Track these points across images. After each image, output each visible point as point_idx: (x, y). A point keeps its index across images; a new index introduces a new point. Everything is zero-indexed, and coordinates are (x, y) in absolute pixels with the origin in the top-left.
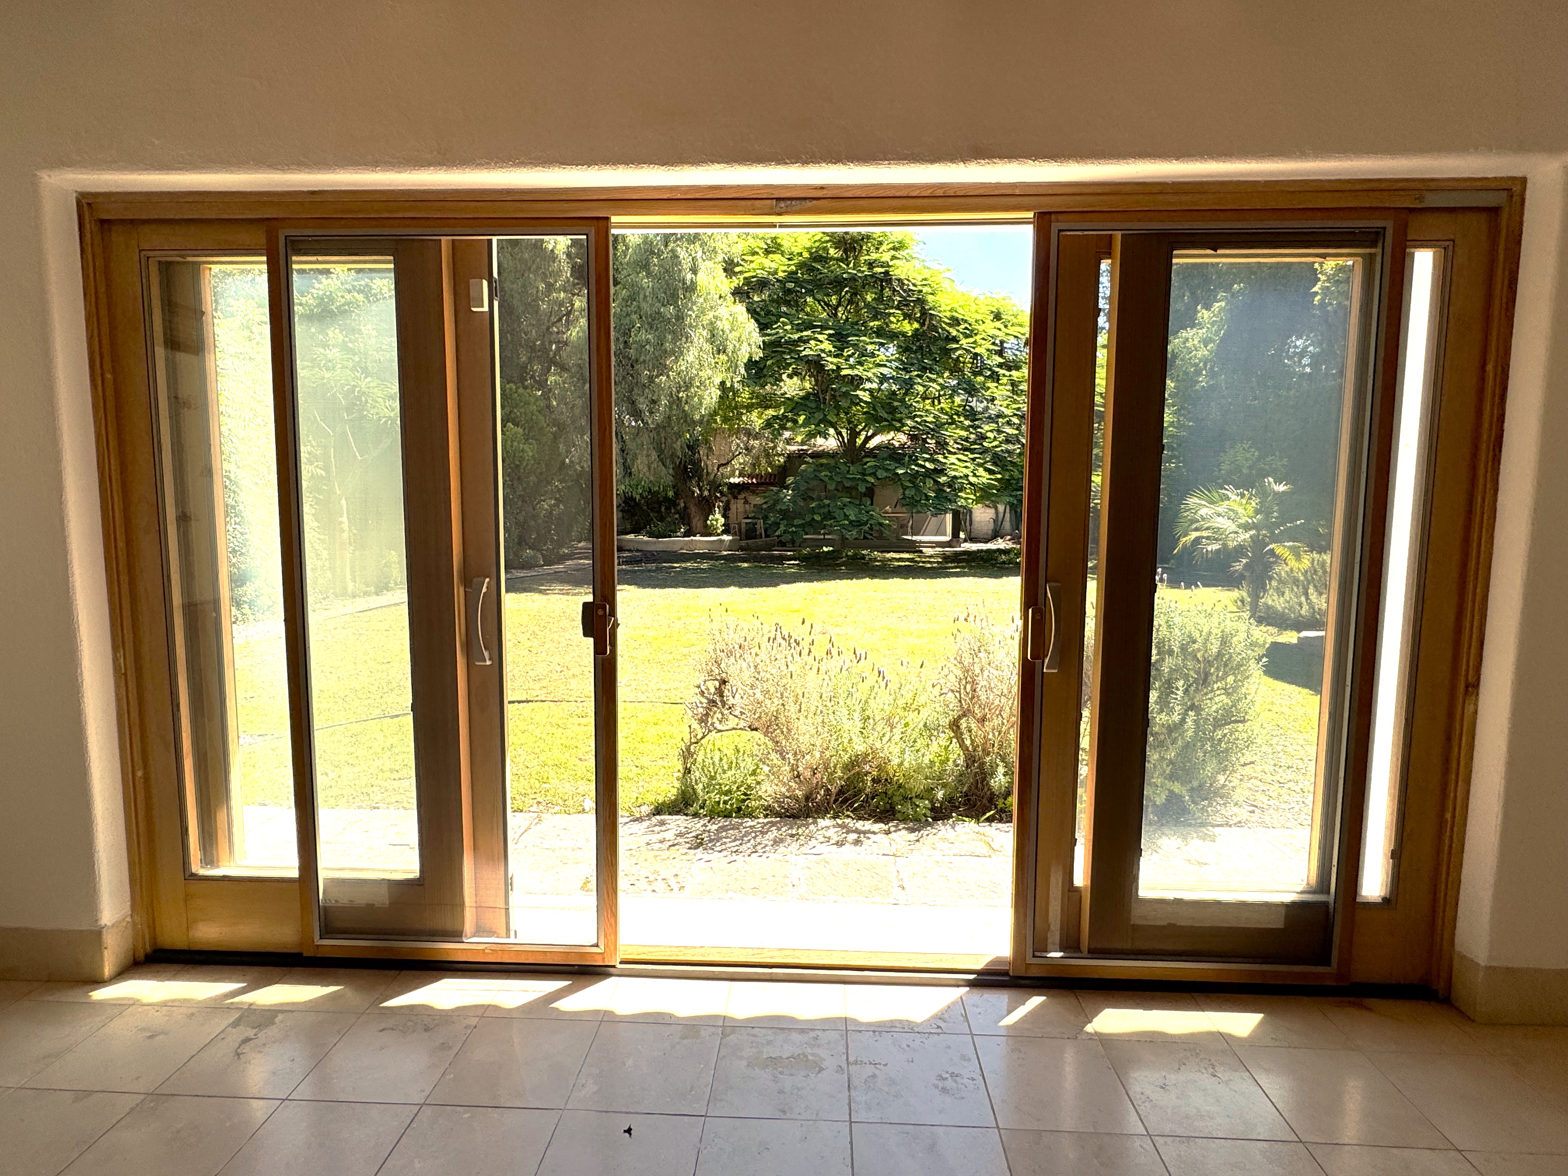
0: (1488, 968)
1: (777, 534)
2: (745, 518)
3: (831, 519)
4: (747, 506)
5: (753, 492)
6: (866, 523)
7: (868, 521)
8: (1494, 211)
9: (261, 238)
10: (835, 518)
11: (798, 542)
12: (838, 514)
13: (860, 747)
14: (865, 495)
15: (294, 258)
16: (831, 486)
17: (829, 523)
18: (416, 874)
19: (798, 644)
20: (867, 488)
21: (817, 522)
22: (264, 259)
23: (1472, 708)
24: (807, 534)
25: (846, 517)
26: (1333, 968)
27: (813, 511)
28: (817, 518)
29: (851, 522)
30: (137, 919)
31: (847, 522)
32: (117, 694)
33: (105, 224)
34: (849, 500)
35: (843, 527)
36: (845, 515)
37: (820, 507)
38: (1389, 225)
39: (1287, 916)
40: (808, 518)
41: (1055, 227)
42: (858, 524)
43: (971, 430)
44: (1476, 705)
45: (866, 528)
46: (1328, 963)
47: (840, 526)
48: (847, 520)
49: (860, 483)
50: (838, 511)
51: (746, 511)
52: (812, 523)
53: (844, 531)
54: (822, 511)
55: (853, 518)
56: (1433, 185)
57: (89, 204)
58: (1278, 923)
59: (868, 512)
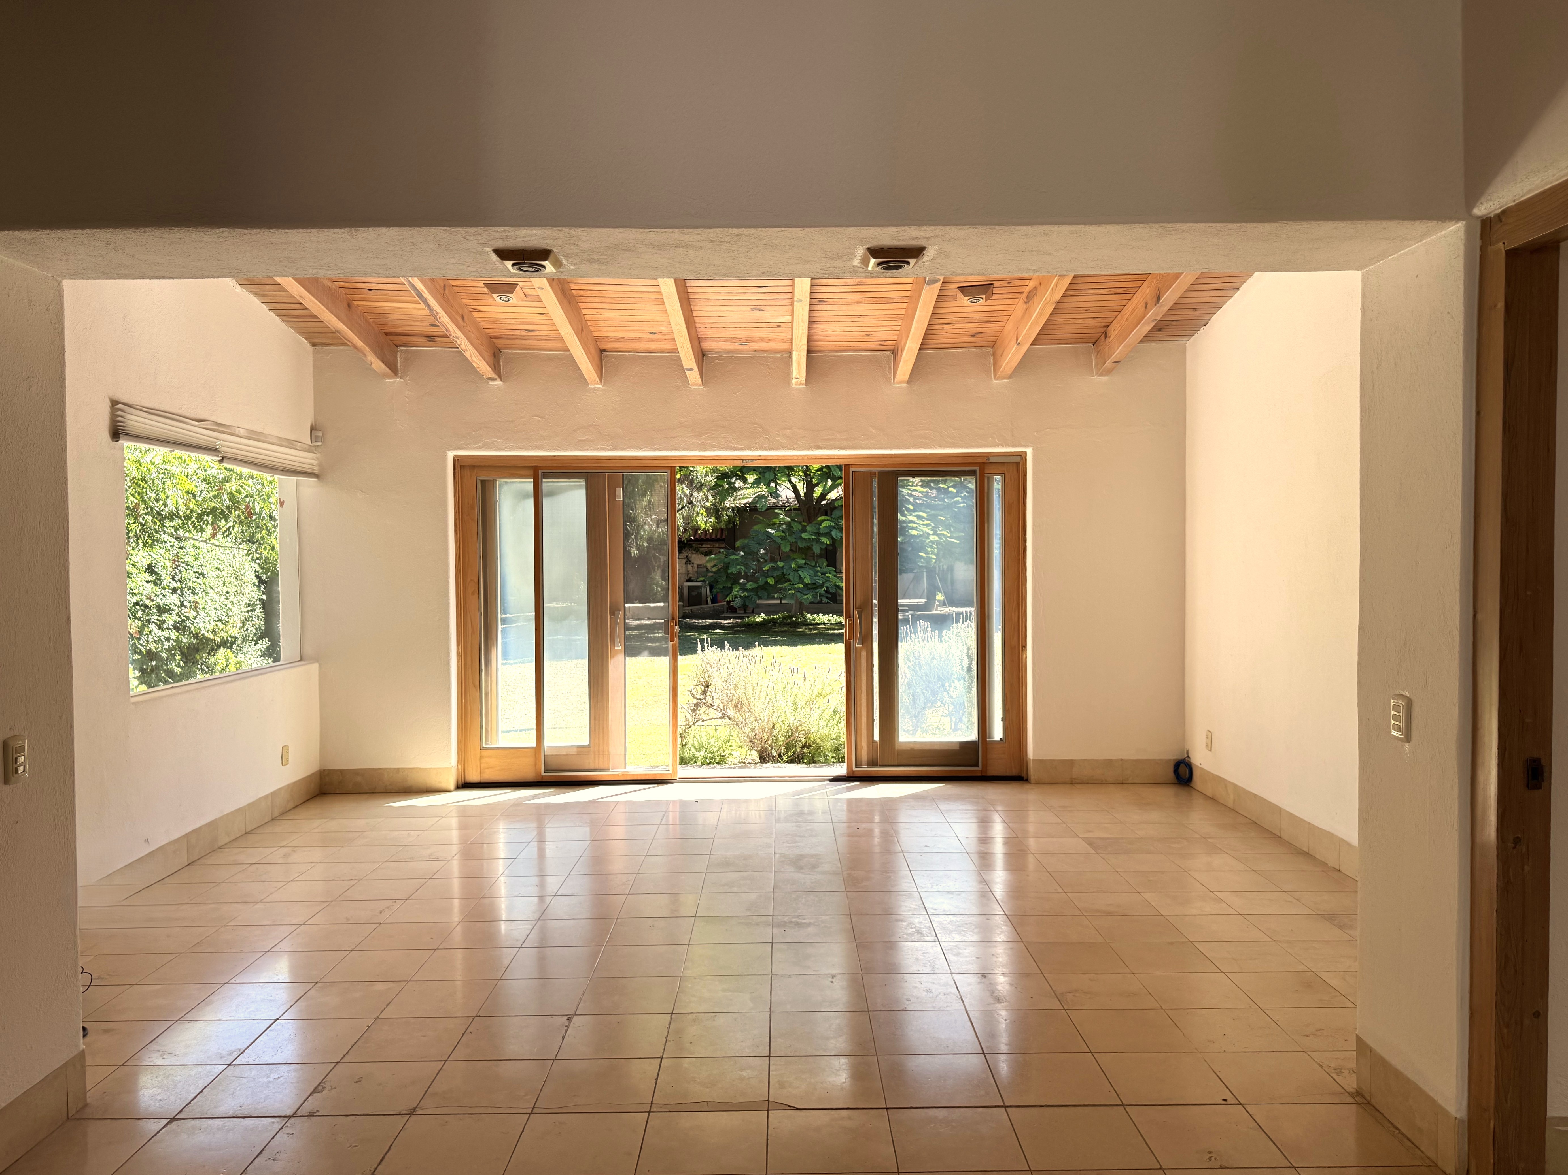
0: (1033, 760)
1: (728, 599)
2: (687, 581)
3: (786, 582)
4: (690, 566)
5: (697, 550)
6: (822, 586)
7: (823, 583)
8: (1018, 463)
9: (531, 472)
10: (789, 581)
11: (751, 607)
12: (792, 576)
13: (792, 720)
14: (820, 556)
15: (544, 480)
16: (786, 548)
17: (783, 586)
18: (587, 743)
19: (754, 658)
20: (821, 549)
21: (771, 586)
22: (532, 480)
23: (1024, 656)
24: (760, 598)
25: (801, 579)
26: (980, 768)
27: (766, 575)
28: (771, 581)
29: (806, 585)
30: (460, 767)
31: (801, 586)
32: (457, 665)
33: (462, 467)
34: (804, 562)
35: (799, 590)
36: (800, 577)
37: (773, 569)
38: (977, 469)
39: (960, 747)
40: (761, 581)
41: (851, 470)
42: (813, 587)
43: (932, 485)
44: (1026, 654)
45: (822, 590)
46: (977, 766)
47: (794, 589)
48: (802, 583)
49: (814, 543)
50: (792, 574)
51: (688, 573)
52: (766, 587)
53: (799, 594)
54: (775, 574)
55: (807, 580)
56: (993, 454)
57: (458, 459)
58: (957, 748)
59: (823, 574)
